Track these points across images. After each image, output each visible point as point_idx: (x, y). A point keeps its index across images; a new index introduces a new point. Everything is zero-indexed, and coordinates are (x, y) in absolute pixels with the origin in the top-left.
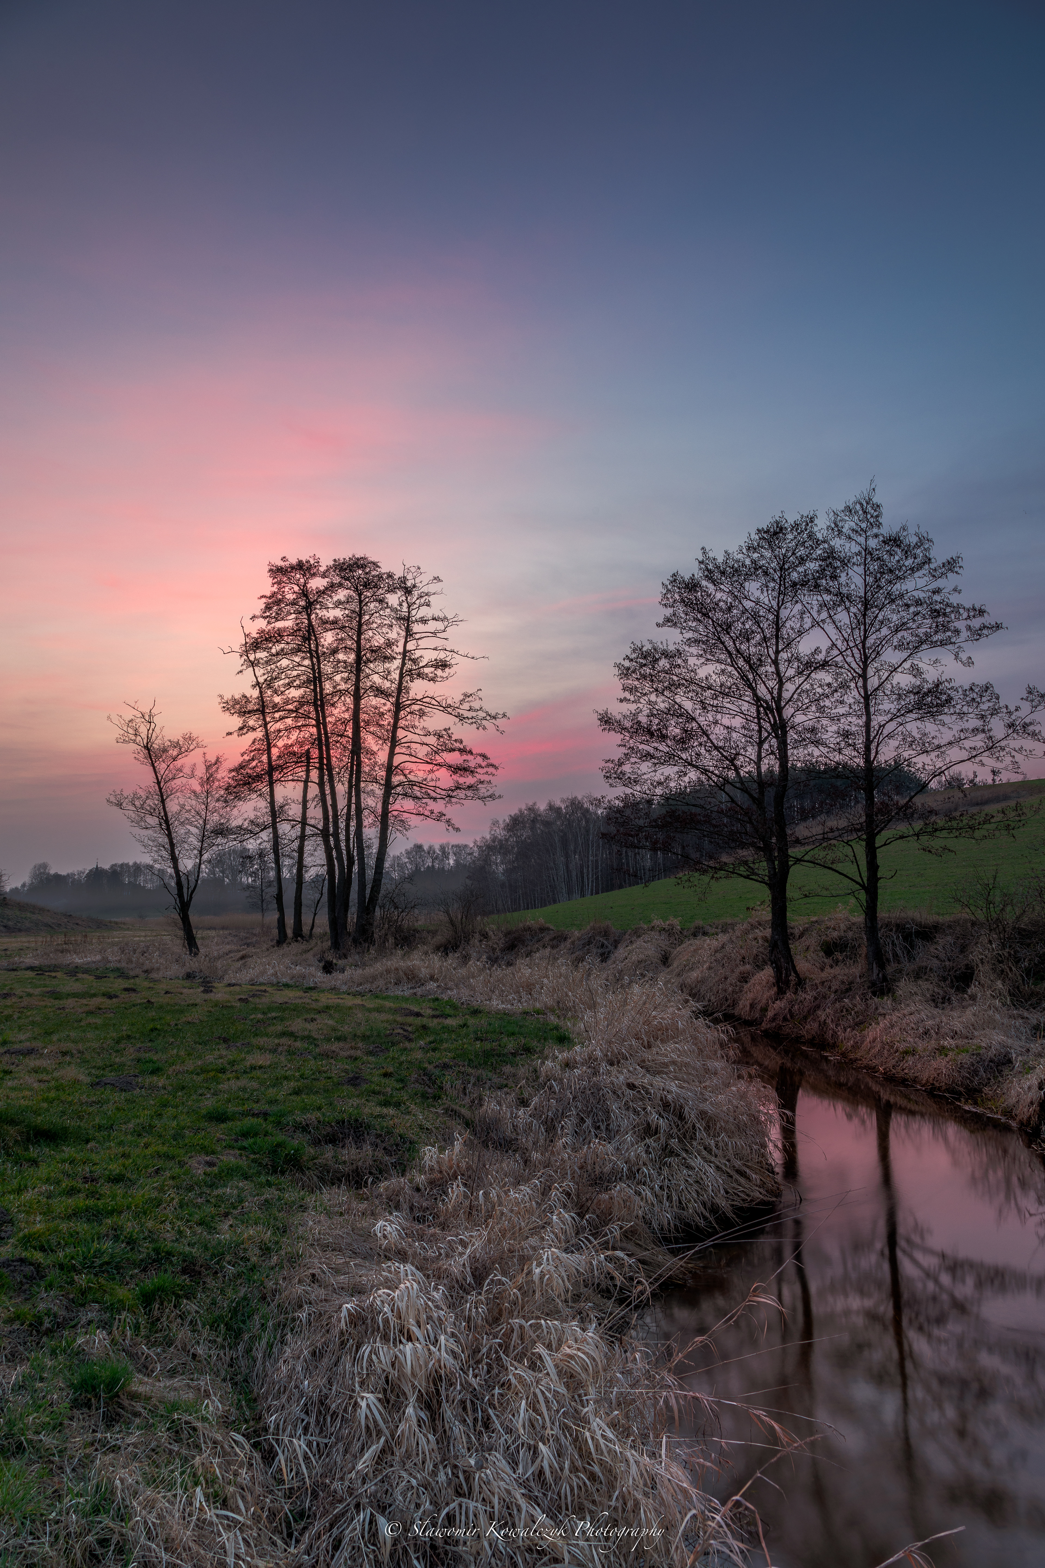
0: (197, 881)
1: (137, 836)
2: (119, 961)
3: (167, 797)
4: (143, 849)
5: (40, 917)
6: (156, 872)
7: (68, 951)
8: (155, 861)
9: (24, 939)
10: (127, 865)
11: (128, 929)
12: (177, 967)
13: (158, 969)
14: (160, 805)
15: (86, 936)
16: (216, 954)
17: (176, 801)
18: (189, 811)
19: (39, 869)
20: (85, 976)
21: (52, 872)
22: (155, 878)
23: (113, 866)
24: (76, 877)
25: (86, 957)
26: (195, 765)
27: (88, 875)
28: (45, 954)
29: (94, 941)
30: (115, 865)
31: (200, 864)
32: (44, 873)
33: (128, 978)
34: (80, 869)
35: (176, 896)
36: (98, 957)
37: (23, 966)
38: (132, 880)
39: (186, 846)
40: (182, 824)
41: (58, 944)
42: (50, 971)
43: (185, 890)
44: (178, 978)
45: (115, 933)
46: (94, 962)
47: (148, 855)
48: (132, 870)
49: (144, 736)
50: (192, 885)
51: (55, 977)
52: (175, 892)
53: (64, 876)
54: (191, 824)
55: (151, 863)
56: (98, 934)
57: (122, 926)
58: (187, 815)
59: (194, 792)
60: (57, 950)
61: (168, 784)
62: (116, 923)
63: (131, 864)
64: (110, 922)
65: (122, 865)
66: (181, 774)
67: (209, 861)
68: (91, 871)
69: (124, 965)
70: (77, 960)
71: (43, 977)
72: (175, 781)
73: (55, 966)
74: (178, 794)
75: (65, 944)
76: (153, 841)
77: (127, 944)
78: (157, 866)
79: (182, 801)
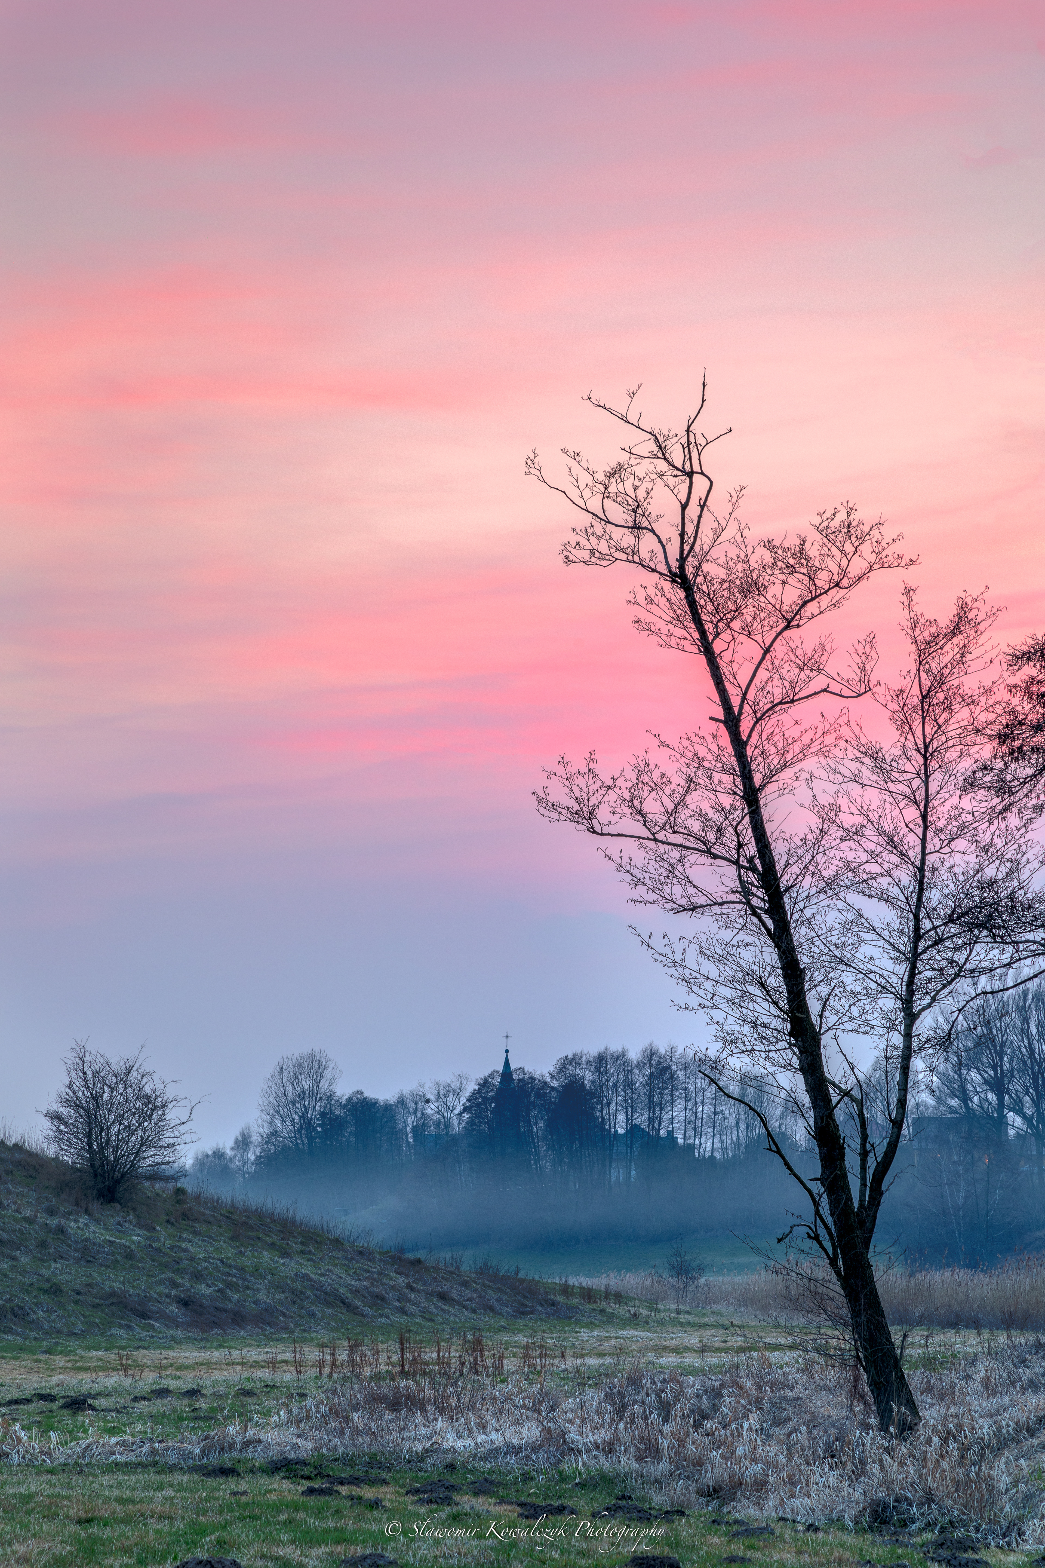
0: (897, 1124)
1: (658, 943)
2: (609, 1449)
3: (769, 778)
4: (681, 993)
5: (307, 1269)
6: (734, 1088)
7: (415, 1403)
8: (729, 1042)
9: (254, 1354)
10: (620, 1058)
11: (635, 1320)
12: (832, 1478)
13: (760, 1485)
14: (741, 809)
15: (477, 1347)
16: (985, 1428)
17: (803, 794)
18: (853, 834)
19: (295, 1079)
20: (483, 1504)
21: (343, 1090)
22: (730, 1110)
23: (567, 1063)
24: (431, 1109)
25: (483, 1427)
26: (871, 641)
27: (477, 1103)
28: (335, 1412)
29: (510, 1365)
30: (574, 1060)
31: (907, 1055)
32: (313, 1094)
33: (645, 1517)
34: (447, 1077)
35: (817, 1188)
36: (530, 1432)
37: (256, 1456)
38: (641, 1119)
39: (848, 978)
40: (830, 886)
41: (377, 1377)
42: (355, 1481)
43: (852, 1161)
44: (837, 1523)
45: (584, 1334)
46: (514, 1450)
47: (701, 1016)
48: (639, 1079)
49: (669, 531)
50: (879, 1140)
51: (375, 1504)
52: (812, 1168)
53: (388, 1107)
54: (864, 886)
55: (714, 1049)
56: (522, 1339)
57: (613, 1307)
58: (849, 851)
59: (874, 755)
60: (374, 1399)
61: (768, 726)
62: (588, 1295)
63: (634, 1054)
64: (566, 1290)
65: (601, 1059)
66: (819, 682)
67: (945, 1042)
68: (485, 1084)
69: (627, 1463)
70: (450, 1440)
71: (333, 1502)
72: (795, 711)
73: (373, 1462)
74: (810, 764)
75: (404, 1374)
76: (720, 960)
77: (634, 1380)
78: (738, 1063)
79: (825, 791)
